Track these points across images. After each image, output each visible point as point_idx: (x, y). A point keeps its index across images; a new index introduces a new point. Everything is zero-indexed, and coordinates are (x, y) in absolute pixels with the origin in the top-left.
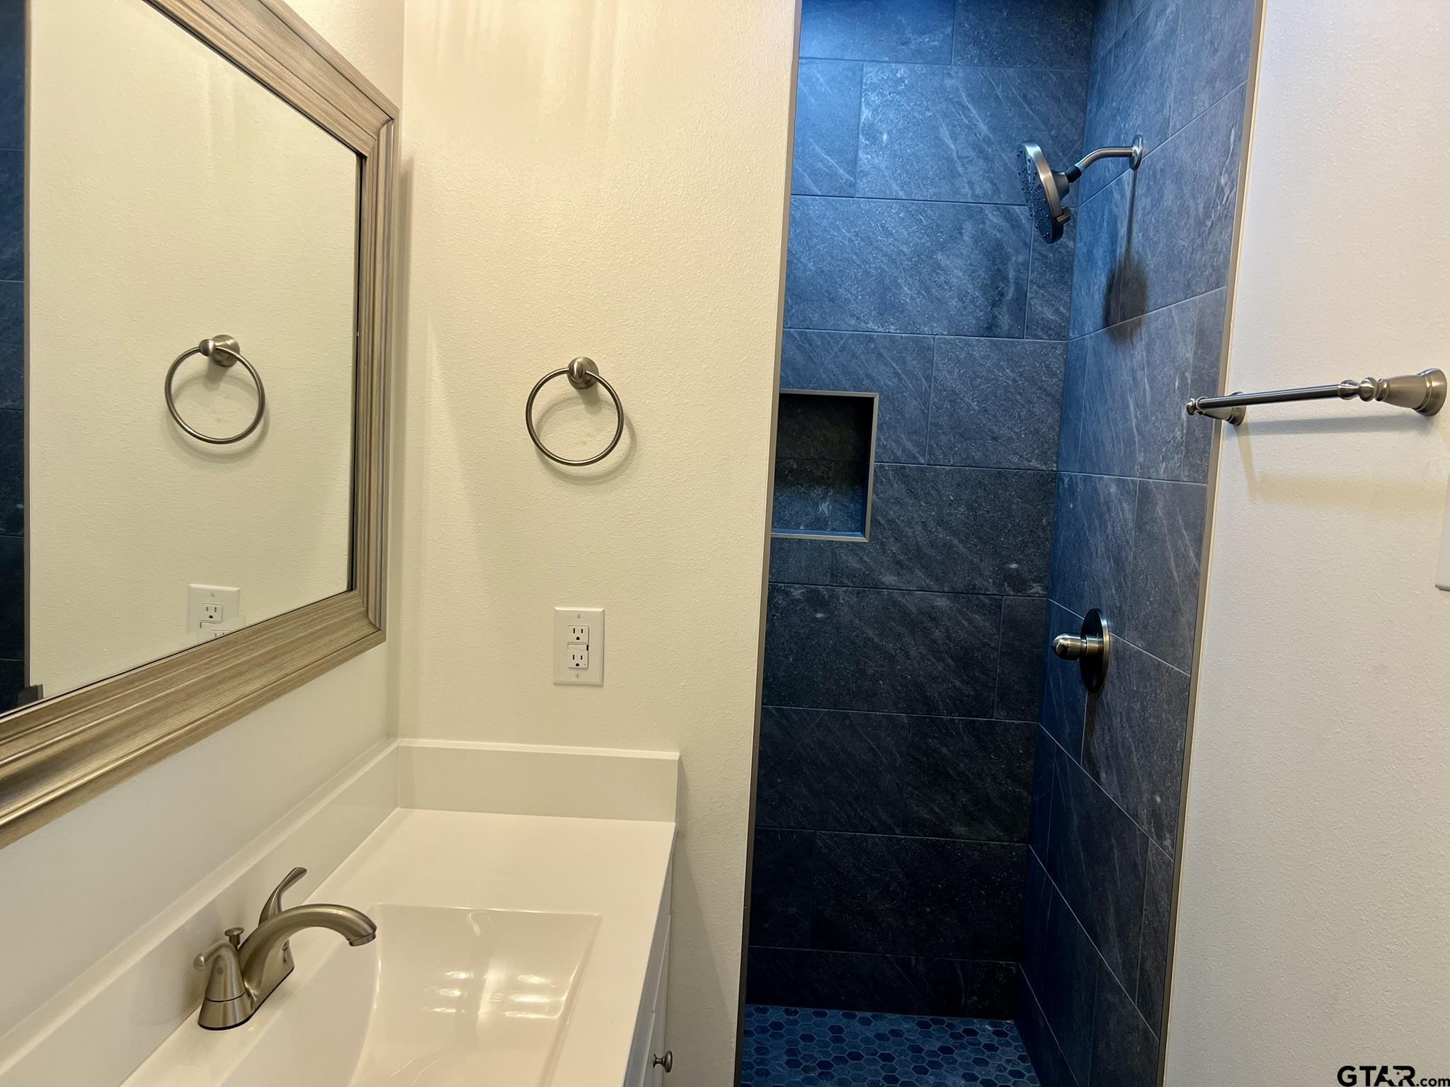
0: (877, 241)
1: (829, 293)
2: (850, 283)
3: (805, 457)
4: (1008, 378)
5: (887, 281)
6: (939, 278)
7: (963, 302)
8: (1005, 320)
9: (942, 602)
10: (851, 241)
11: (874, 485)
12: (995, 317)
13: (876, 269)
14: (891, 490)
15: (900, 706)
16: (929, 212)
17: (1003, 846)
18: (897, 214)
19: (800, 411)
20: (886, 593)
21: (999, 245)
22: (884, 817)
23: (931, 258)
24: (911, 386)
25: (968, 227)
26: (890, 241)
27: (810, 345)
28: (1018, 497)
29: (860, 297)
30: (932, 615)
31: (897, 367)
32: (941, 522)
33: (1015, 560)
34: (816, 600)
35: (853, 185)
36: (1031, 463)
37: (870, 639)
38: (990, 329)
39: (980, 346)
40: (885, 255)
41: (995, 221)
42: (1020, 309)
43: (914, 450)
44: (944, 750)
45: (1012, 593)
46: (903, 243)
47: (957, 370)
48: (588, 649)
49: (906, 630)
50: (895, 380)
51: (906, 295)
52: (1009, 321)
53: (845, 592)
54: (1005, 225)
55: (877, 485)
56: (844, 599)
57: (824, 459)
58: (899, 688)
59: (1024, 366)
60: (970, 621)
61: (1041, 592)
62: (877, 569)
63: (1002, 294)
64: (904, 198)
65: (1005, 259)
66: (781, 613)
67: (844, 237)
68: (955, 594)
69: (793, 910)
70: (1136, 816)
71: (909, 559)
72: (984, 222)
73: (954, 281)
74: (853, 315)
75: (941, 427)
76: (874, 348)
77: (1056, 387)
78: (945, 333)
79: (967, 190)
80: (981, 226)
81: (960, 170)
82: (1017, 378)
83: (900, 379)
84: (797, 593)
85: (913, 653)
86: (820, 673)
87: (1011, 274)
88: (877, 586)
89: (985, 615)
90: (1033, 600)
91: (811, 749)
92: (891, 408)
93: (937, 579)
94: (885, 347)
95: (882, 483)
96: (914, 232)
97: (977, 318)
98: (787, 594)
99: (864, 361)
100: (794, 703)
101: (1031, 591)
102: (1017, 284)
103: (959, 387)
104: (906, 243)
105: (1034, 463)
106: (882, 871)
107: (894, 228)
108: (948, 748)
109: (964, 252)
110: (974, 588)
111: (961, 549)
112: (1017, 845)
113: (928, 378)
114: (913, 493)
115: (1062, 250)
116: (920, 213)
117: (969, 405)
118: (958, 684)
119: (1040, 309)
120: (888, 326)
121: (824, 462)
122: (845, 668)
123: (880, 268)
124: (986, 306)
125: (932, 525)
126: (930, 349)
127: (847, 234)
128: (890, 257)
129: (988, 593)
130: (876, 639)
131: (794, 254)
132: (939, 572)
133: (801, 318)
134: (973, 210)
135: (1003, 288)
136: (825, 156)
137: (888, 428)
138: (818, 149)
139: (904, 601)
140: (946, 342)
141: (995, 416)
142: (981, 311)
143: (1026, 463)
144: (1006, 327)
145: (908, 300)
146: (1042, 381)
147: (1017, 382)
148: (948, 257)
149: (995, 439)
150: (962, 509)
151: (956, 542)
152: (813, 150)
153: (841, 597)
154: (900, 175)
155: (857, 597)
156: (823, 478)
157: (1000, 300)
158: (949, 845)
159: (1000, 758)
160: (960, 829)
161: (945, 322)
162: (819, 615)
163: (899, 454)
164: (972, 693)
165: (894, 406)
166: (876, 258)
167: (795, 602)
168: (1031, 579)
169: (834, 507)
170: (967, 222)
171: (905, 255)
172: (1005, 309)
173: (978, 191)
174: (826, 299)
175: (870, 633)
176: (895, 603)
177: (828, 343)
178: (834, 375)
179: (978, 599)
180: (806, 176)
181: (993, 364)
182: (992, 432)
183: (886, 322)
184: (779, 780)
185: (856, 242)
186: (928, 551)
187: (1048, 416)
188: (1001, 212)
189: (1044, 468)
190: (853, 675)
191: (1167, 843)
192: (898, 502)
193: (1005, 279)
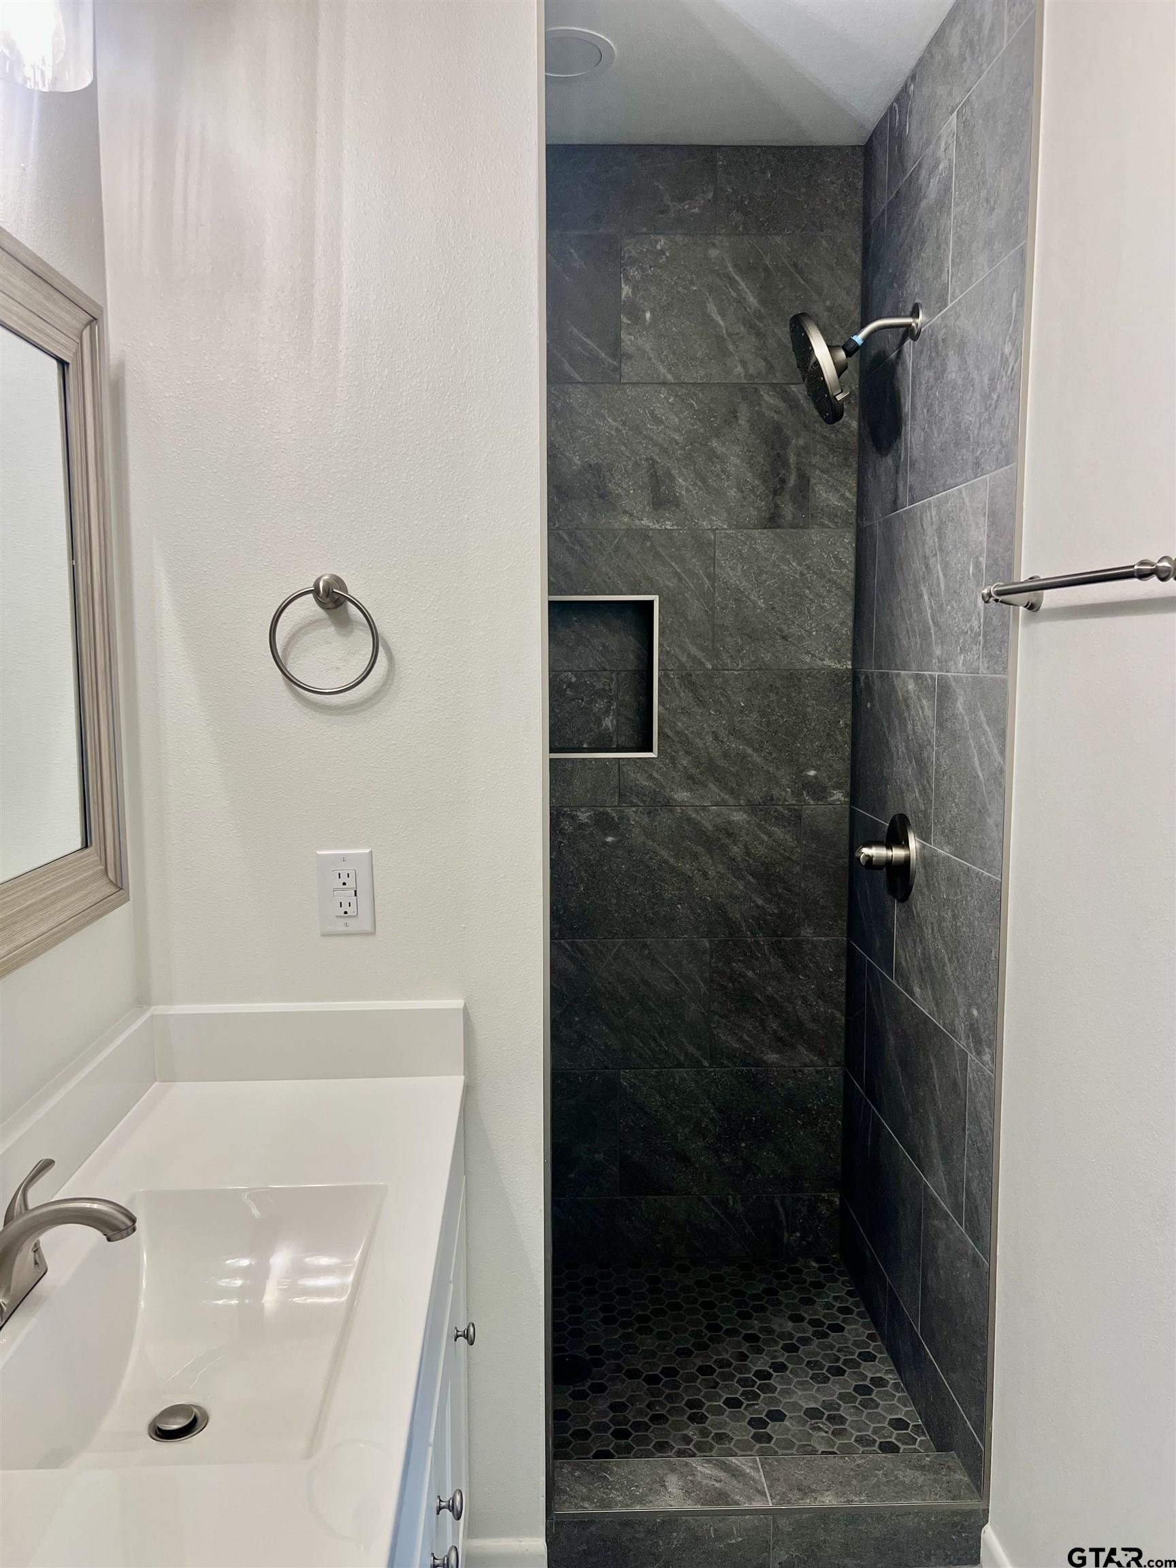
0: (646, 429)
1: (598, 488)
2: (620, 477)
3: (583, 669)
4: (795, 571)
5: (660, 472)
6: (715, 467)
7: (742, 492)
8: (788, 510)
9: (739, 817)
10: (617, 429)
11: (659, 695)
12: (777, 507)
13: (647, 460)
14: (677, 699)
15: (701, 930)
16: (701, 395)
17: (817, 1072)
18: (666, 399)
19: (575, 619)
20: (679, 811)
21: (777, 429)
22: (691, 1049)
23: (706, 445)
24: (693, 587)
25: (743, 409)
26: (660, 428)
27: (582, 546)
28: (813, 700)
29: (632, 492)
30: (729, 831)
31: (676, 566)
32: (733, 731)
33: (813, 766)
34: (604, 822)
35: (617, 369)
36: (824, 662)
37: (666, 862)
38: (772, 520)
39: (763, 540)
40: (656, 444)
41: (772, 402)
42: (804, 497)
43: (700, 655)
44: (750, 974)
45: (812, 802)
46: (675, 430)
47: (740, 566)
48: (356, 895)
49: (702, 849)
50: (675, 580)
51: (681, 487)
52: (792, 510)
53: (636, 812)
54: (782, 405)
55: (662, 695)
56: (634, 820)
57: (606, 670)
58: (699, 911)
59: (811, 557)
60: (770, 835)
61: (843, 799)
62: (668, 785)
63: (783, 481)
64: (673, 381)
65: (785, 443)
66: (569, 839)
67: (610, 427)
68: (752, 807)
69: (599, 1157)
70: (953, 1032)
71: (702, 773)
72: (759, 404)
73: (732, 470)
74: (625, 512)
75: (727, 629)
76: (651, 546)
77: (846, 579)
78: (725, 527)
79: (739, 369)
80: (757, 408)
81: (731, 347)
82: (805, 571)
83: (680, 579)
84: (584, 816)
85: (711, 873)
86: (614, 901)
87: (792, 459)
88: (668, 804)
89: (785, 827)
90: (835, 809)
91: (609, 983)
92: (672, 611)
93: (732, 792)
94: (662, 546)
95: (667, 693)
96: (686, 418)
97: (758, 509)
98: (573, 818)
99: (640, 561)
100: (588, 935)
101: (832, 799)
102: (798, 469)
103: (744, 584)
104: (677, 430)
105: (827, 662)
106: (691, 1107)
107: (664, 415)
108: (754, 971)
109: (739, 437)
110: (772, 799)
111: (756, 758)
112: (832, 1069)
113: (712, 577)
114: (701, 702)
115: (844, 430)
116: (691, 397)
117: (755, 603)
118: (760, 902)
119: (824, 495)
120: (664, 521)
121: (605, 673)
122: (640, 894)
123: (652, 459)
124: (767, 496)
125: (723, 733)
126: (711, 544)
127: (613, 423)
128: (661, 446)
129: (787, 803)
130: (672, 861)
131: (559, 448)
132: (734, 785)
133: (570, 518)
134: (748, 391)
135: (784, 474)
136: (585, 339)
137: (670, 631)
138: (575, 331)
139: (699, 818)
140: (728, 536)
141: (784, 614)
142: (762, 501)
143: (819, 662)
144: (789, 517)
145: (683, 493)
146: (830, 573)
147: (805, 575)
148: (724, 444)
149: (785, 638)
150: (755, 715)
151: (749, 751)
152: (571, 332)
153: (632, 819)
154: (666, 356)
155: (649, 817)
156: (604, 689)
157: (782, 488)
158: (761, 1074)
159: (809, 978)
160: (772, 1057)
161: (725, 515)
162: (609, 839)
163: (684, 659)
164: (776, 911)
165: (675, 608)
166: (646, 448)
167: (582, 826)
168: (832, 786)
169: (617, 721)
170: (741, 405)
171: (677, 444)
172: (787, 497)
173: (752, 370)
174: (595, 495)
175: (665, 854)
176: (689, 819)
177: (601, 543)
178: (610, 578)
179: (776, 811)
180: (565, 361)
181: (778, 558)
182: (782, 631)
183: (662, 517)
184: (577, 1019)
185: (624, 432)
186: (722, 763)
187: (840, 610)
188: (778, 393)
189: (838, 666)
190: (649, 901)
191: (987, 1058)
192: (685, 711)
193: (785, 464)
